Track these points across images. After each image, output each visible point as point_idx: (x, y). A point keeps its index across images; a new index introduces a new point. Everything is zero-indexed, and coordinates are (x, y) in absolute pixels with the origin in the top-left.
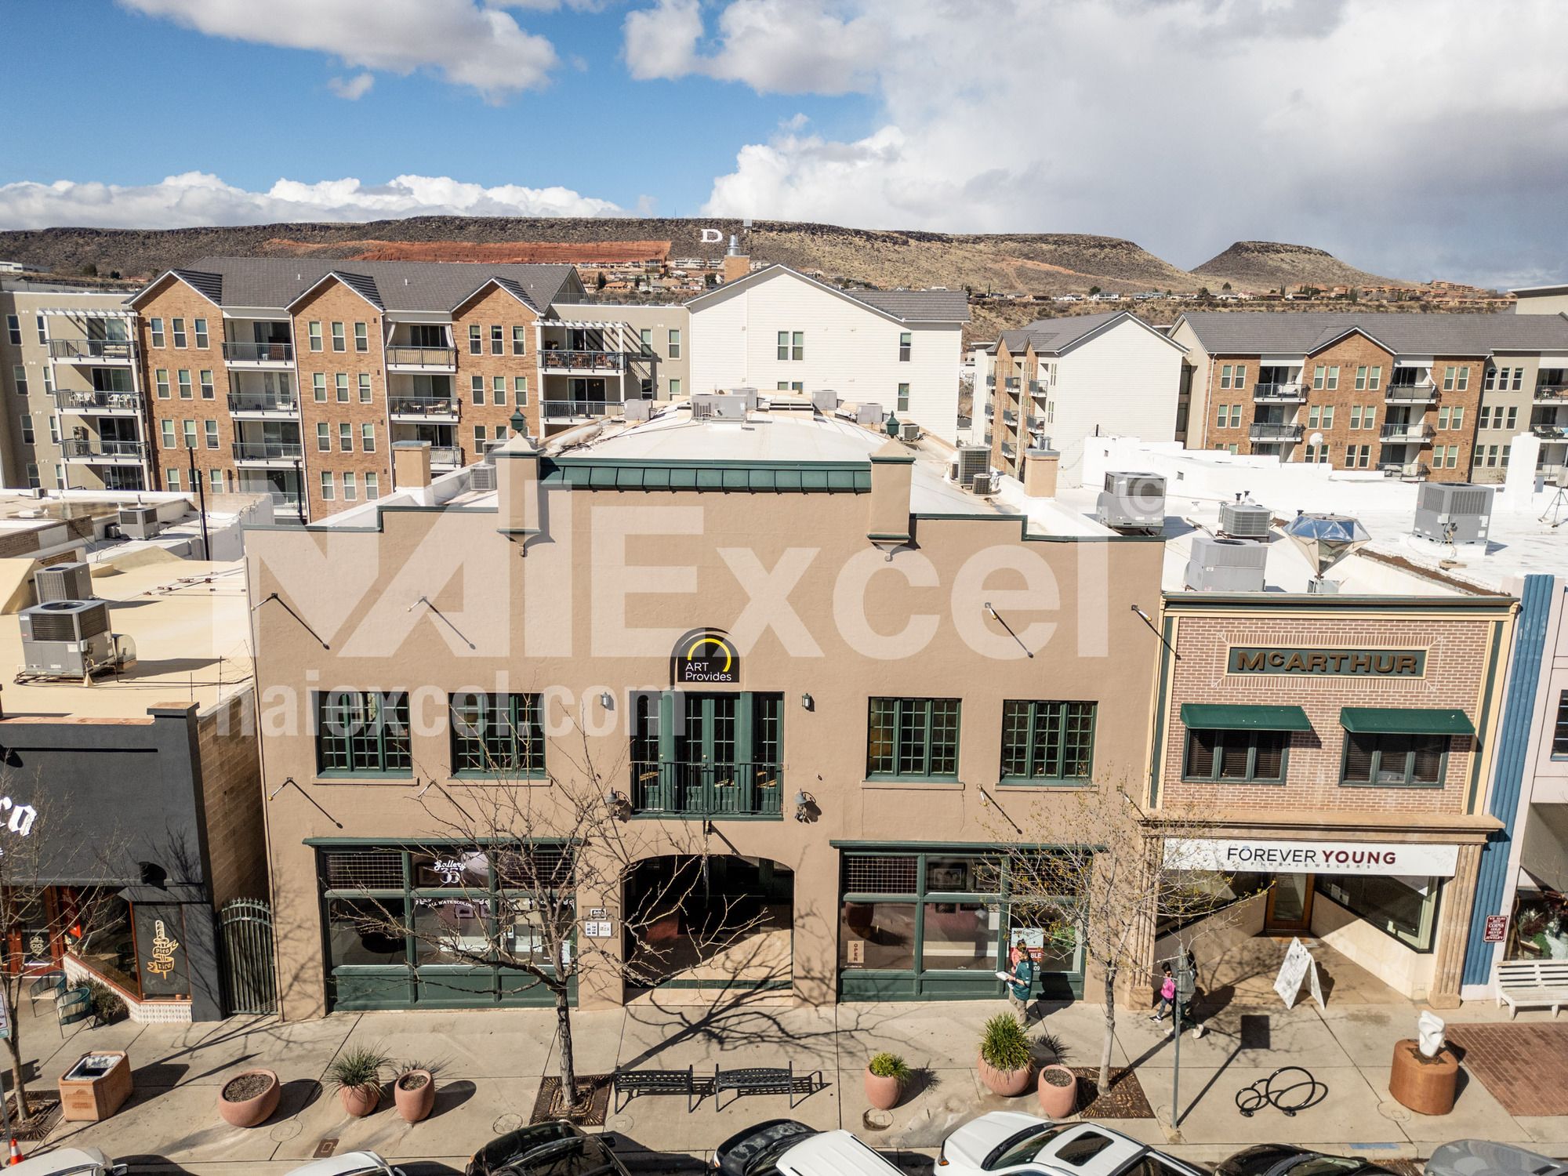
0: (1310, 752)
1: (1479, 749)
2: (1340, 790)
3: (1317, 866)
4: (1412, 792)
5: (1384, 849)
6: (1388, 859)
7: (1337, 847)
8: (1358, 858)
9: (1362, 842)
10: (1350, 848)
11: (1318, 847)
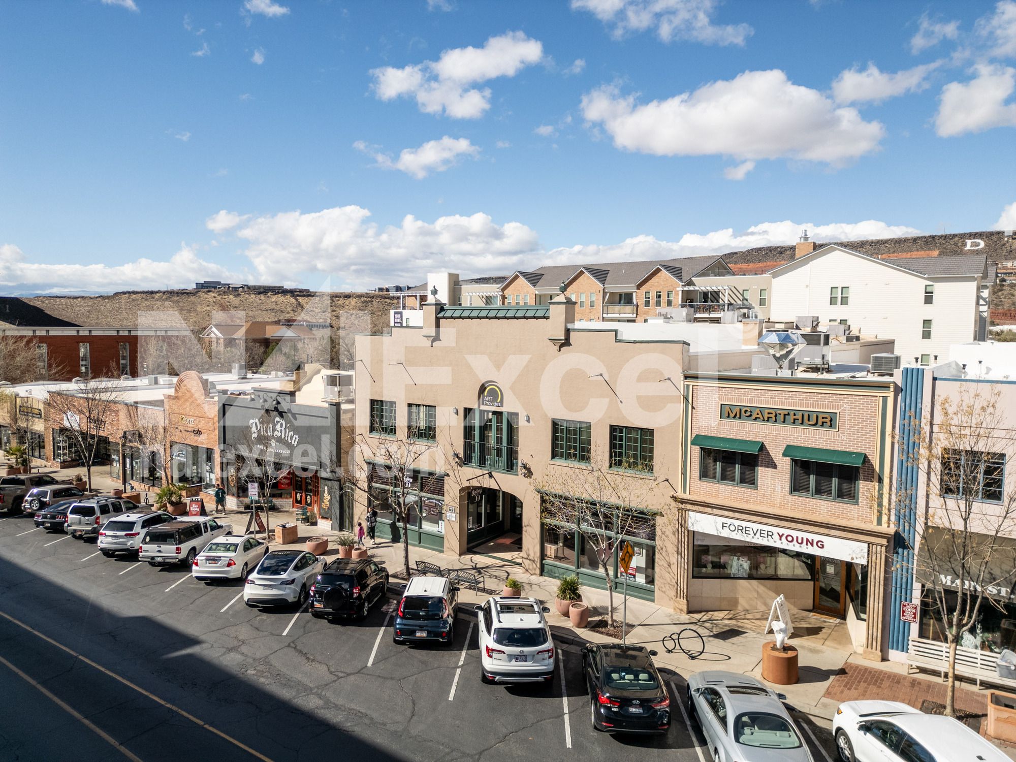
0: (770, 471)
1: (880, 480)
2: (790, 497)
3: (775, 542)
4: (837, 504)
5: (816, 538)
6: (819, 544)
7: (786, 532)
8: (800, 541)
9: (802, 531)
10: (795, 534)
11: (775, 530)
